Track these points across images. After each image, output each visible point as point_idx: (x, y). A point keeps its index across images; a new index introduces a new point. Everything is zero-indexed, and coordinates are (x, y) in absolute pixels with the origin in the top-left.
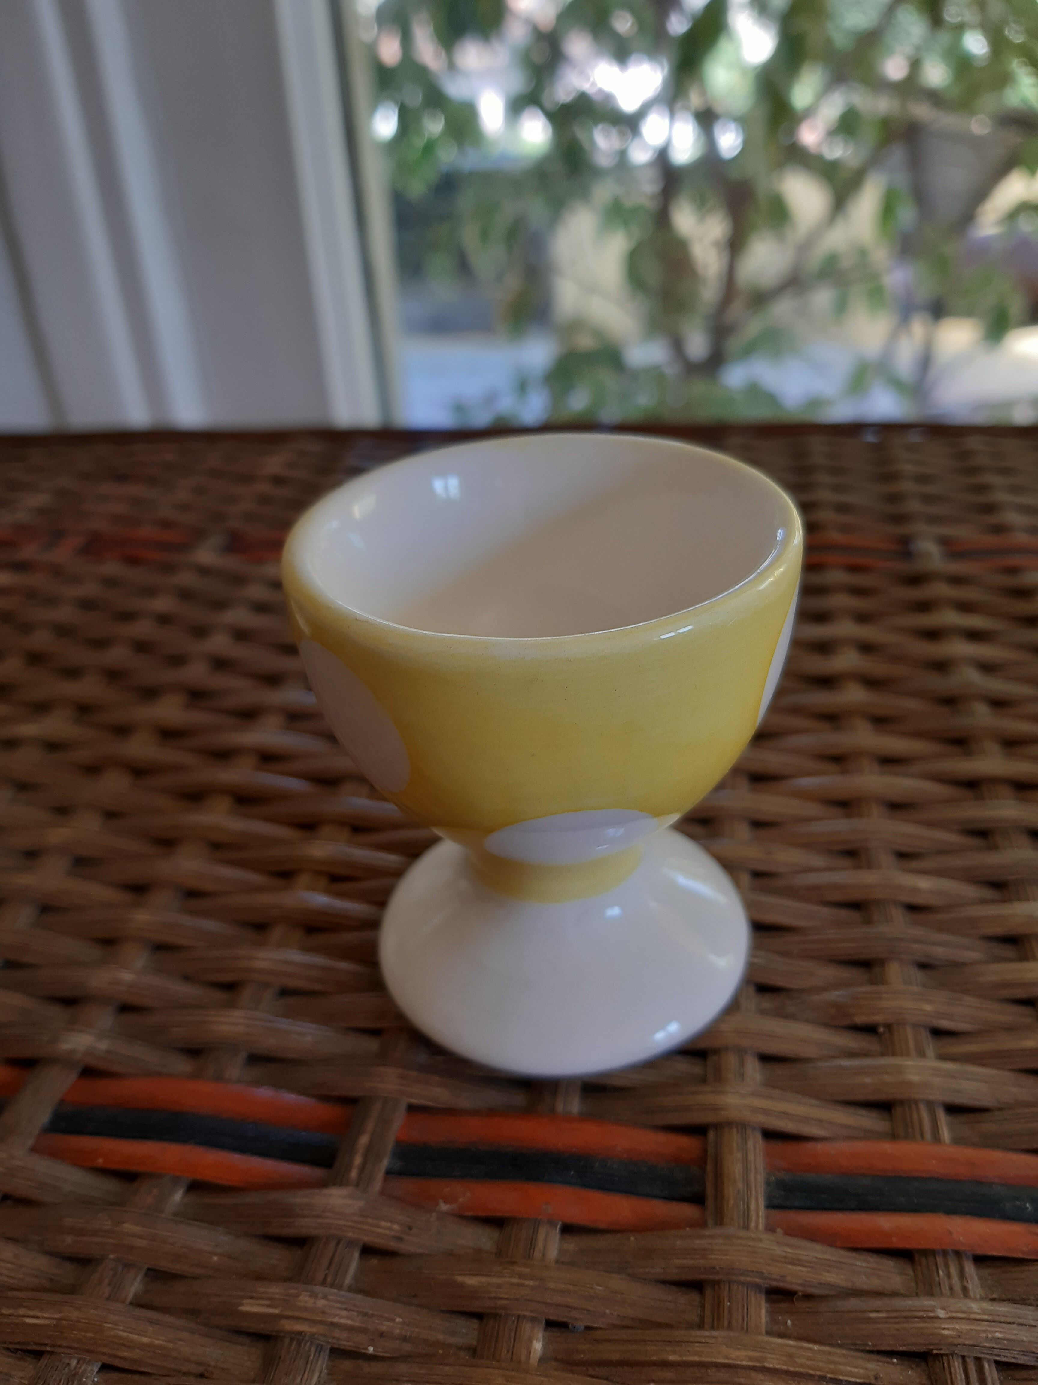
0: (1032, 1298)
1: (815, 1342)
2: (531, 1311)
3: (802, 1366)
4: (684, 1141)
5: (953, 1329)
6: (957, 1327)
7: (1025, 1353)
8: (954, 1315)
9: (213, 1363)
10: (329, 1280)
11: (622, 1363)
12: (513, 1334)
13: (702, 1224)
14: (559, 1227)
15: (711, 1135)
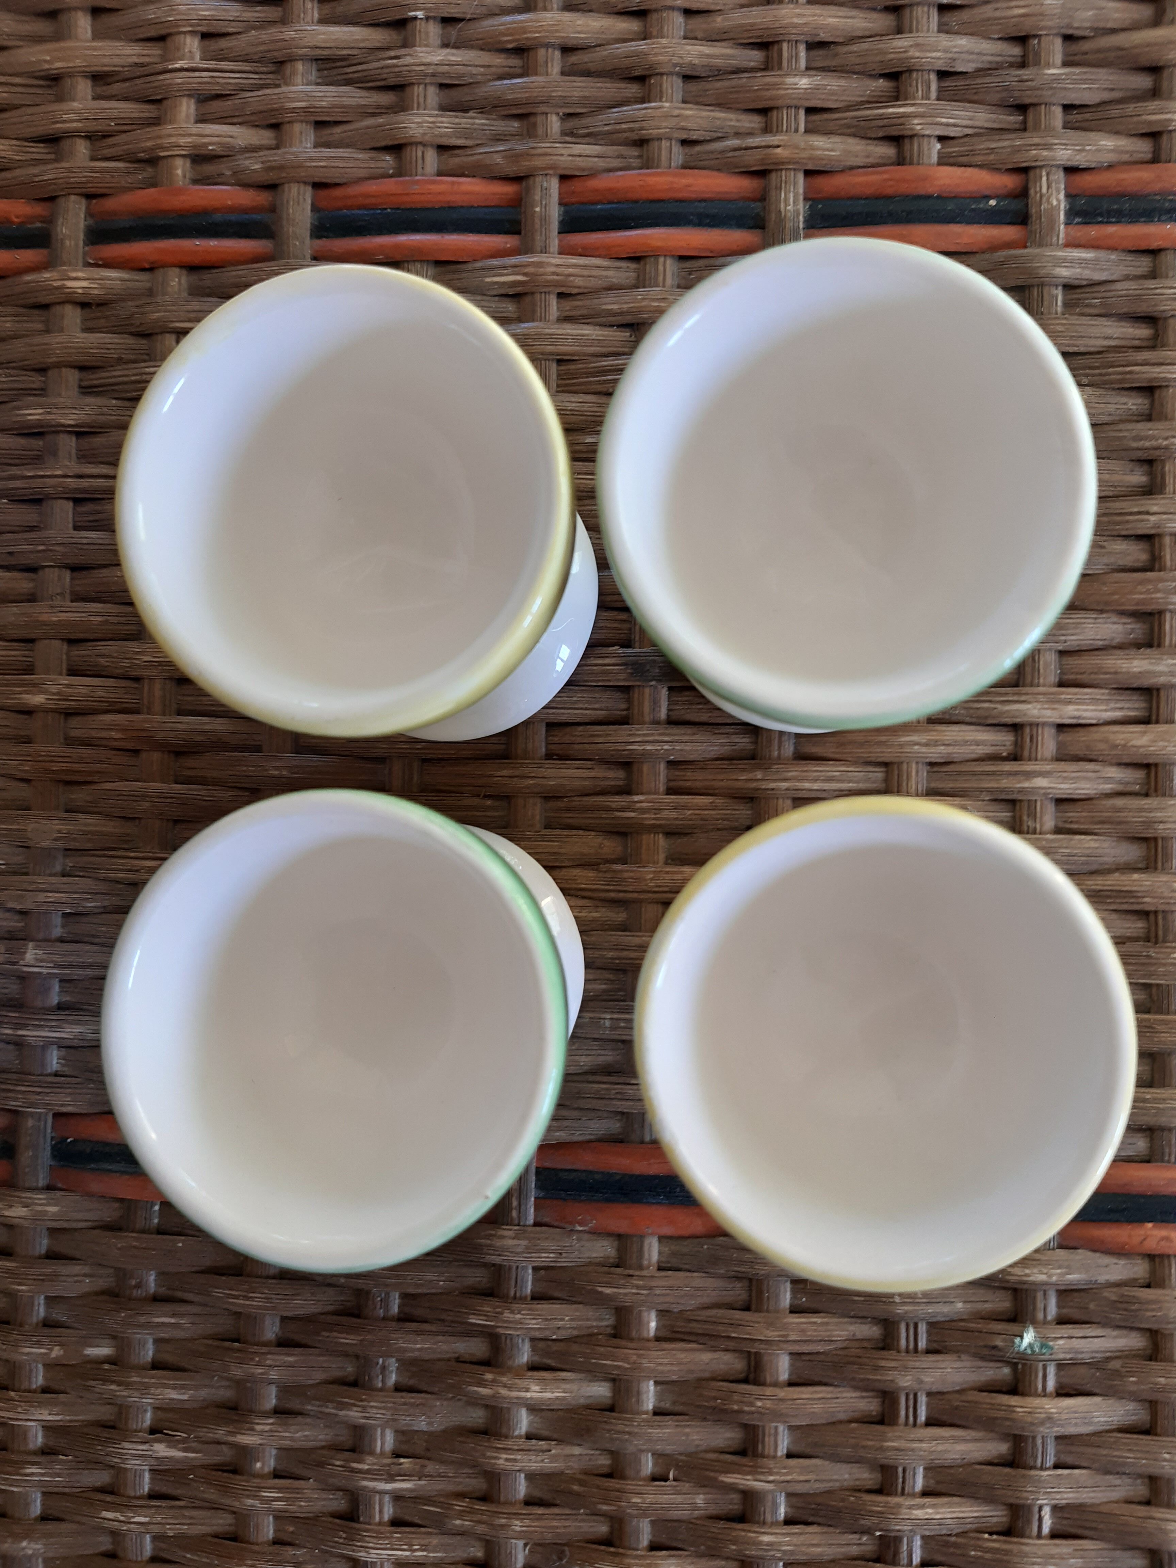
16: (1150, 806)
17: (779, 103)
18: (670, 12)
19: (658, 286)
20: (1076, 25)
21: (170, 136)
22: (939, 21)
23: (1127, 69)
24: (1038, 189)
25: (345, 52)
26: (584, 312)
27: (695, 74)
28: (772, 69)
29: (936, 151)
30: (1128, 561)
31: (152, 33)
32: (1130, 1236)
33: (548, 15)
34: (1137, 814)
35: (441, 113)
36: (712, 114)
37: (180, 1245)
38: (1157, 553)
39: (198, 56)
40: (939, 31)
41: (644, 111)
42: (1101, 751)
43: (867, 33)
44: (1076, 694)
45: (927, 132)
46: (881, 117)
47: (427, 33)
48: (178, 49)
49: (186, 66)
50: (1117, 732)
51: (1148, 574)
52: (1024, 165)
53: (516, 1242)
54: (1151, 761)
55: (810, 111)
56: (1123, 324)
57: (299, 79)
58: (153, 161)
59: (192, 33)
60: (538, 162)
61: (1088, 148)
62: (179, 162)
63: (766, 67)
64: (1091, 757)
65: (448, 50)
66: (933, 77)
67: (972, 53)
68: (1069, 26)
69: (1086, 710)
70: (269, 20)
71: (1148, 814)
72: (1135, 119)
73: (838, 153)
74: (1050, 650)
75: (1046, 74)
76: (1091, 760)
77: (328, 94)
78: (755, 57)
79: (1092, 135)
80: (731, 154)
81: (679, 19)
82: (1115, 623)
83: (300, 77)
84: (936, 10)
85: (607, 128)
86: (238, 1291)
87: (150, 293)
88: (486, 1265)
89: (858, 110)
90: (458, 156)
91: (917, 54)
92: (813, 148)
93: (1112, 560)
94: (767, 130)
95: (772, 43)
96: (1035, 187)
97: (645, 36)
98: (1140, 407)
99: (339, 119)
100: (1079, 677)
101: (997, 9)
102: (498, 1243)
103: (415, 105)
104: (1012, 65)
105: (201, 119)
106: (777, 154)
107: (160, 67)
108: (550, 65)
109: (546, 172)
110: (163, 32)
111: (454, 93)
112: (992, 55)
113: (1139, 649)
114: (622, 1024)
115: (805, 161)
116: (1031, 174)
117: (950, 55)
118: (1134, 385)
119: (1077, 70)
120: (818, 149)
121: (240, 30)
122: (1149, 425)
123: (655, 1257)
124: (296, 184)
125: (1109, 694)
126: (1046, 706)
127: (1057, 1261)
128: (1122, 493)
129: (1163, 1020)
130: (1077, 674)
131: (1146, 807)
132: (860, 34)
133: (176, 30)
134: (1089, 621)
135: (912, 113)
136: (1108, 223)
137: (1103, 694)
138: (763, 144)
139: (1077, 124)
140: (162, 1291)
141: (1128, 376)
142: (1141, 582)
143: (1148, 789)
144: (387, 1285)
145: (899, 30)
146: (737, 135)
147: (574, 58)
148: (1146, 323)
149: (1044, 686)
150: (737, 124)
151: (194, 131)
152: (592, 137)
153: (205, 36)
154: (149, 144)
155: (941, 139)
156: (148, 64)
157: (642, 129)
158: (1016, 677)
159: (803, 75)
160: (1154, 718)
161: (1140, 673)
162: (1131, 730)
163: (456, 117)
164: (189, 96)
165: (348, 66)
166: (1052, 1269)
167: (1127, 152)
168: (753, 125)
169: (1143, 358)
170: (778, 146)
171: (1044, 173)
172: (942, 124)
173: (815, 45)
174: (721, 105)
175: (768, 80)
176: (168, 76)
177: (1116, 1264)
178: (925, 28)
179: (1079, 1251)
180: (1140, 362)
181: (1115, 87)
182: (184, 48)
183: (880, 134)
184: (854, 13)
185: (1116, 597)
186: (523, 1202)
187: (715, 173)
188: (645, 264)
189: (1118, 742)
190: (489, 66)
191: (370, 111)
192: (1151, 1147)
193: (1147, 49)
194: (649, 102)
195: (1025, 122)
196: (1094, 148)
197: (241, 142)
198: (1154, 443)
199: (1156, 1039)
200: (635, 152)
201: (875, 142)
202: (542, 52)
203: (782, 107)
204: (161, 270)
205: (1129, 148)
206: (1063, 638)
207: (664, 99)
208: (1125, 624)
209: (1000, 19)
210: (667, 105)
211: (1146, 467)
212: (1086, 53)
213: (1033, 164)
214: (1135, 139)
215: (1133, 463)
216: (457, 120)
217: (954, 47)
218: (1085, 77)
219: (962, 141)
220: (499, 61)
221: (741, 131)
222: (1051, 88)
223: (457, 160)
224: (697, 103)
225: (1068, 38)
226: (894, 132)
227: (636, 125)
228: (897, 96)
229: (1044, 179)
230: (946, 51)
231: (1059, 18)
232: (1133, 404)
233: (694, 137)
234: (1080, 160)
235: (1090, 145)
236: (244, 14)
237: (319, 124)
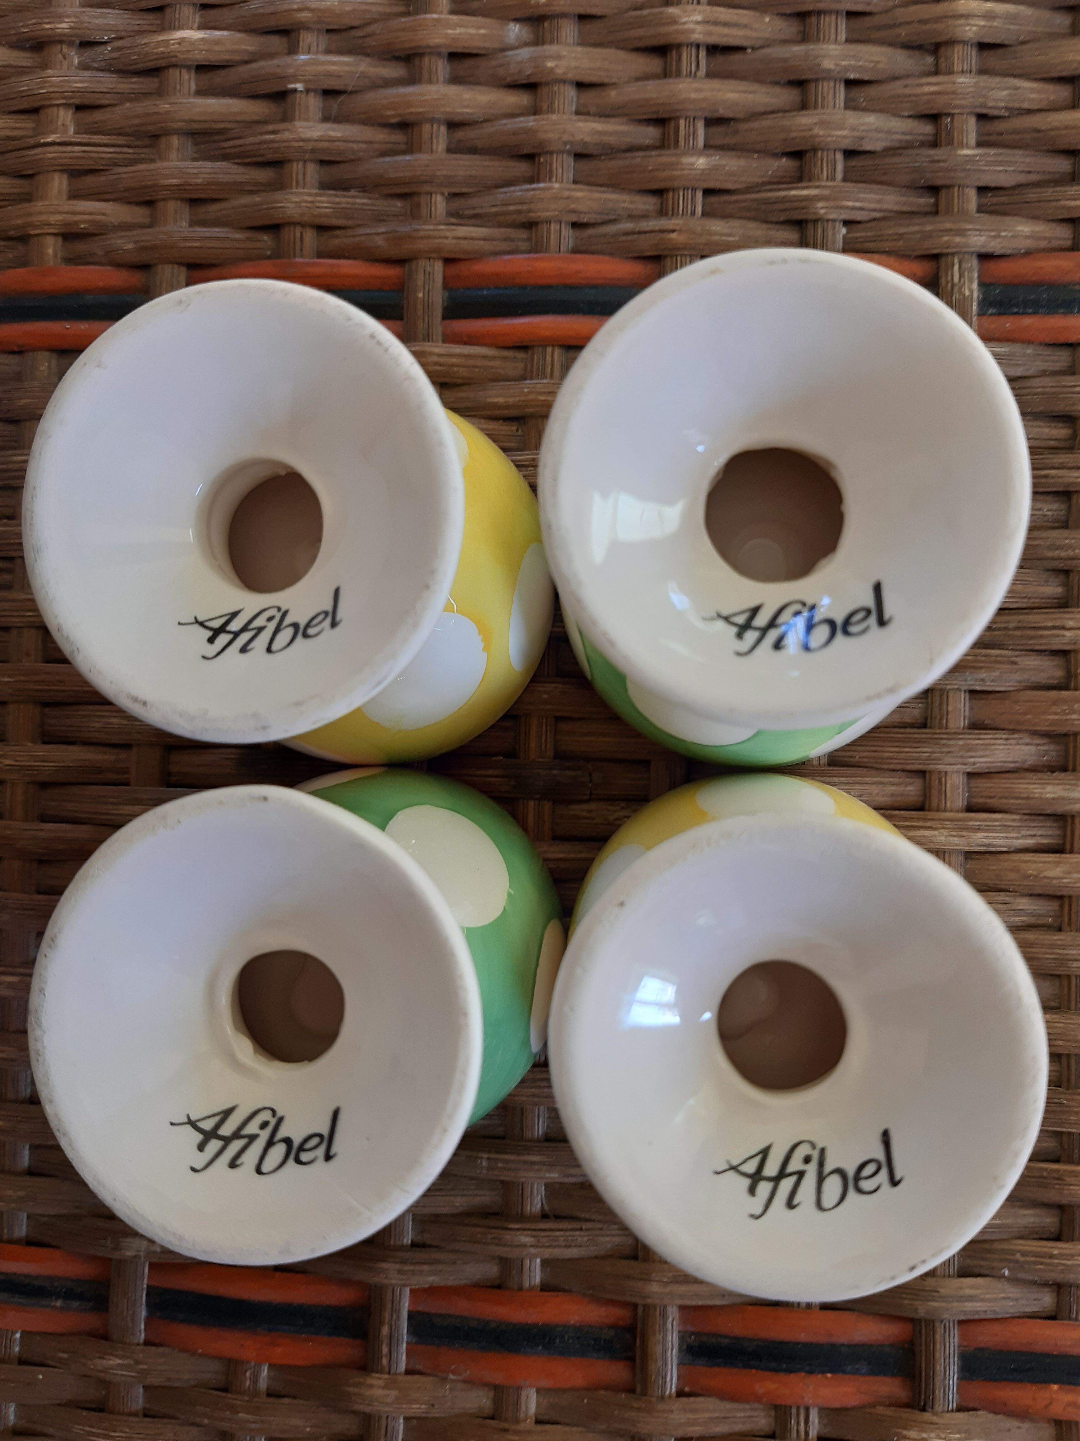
16: (1064, 943)
17: (676, 184)
18: (562, 86)
19: (545, 378)
20: (990, 104)
21: (40, 213)
22: (846, 97)
23: (1043, 151)
24: (949, 278)
25: (222, 126)
26: (469, 404)
27: (585, 151)
28: (669, 148)
29: (841, 236)
30: (1042, 678)
31: (25, 106)
32: (1034, 1399)
33: (433, 88)
34: (1048, 951)
35: (321, 192)
36: (604, 196)
37: (41, 1377)
38: (1073, 670)
39: (72, 130)
40: (847, 107)
41: (532, 193)
42: (1012, 880)
43: (769, 109)
44: (984, 820)
45: (832, 216)
46: (783, 200)
47: (307, 107)
48: (52, 122)
49: (58, 140)
50: (1029, 861)
51: (1063, 692)
52: (935, 251)
53: (385, 1392)
54: (1065, 894)
55: (708, 192)
56: (1039, 423)
57: (173, 155)
58: (24, 239)
59: (66, 105)
60: (421, 245)
61: (1003, 234)
62: (50, 241)
63: (663, 145)
64: (1003, 887)
65: (328, 125)
66: (839, 156)
67: (881, 131)
68: (983, 106)
69: (995, 838)
70: (144, 91)
71: (1061, 951)
72: (1054, 204)
73: (737, 238)
74: (958, 772)
75: (960, 155)
76: (1001, 890)
77: (203, 170)
78: (650, 134)
79: (1008, 219)
80: (623, 238)
81: (571, 93)
82: (1027, 744)
83: (175, 152)
84: (842, 85)
85: (494, 209)
86: (98, 1428)
87: (19, 377)
88: (355, 1413)
89: (758, 192)
90: (337, 237)
91: (821, 133)
92: (710, 233)
93: (1026, 676)
94: (662, 212)
95: (669, 119)
96: (947, 276)
97: (535, 111)
98: (1056, 513)
99: (215, 196)
100: (988, 801)
101: (906, 86)
102: (368, 1392)
103: (294, 184)
104: (923, 144)
105: (74, 195)
106: (670, 240)
107: (32, 141)
108: (435, 141)
109: (429, 255)
110: (36, 104)
111: (335, 170)
112: (903, 133)
113: (1053, 772)
114: (500, 1165)
115: (701, 247)
116: (943, 261)
117: (856, 134)
118: (1050, 490)
119: (992, 151)
120: (716, 233)
121: (115, 102)
122: (1065, 533)
123: (533, 1409)
124: (170, 266)
125: (1021, 820)
126: (954, 833)
127: (956, 1424)
128: (1037, 605)
129: (1073, 1172)
130: (987, 797)
131: (1059, 942)
132: (762, 109)
133: (49, 103)
134: (999, 742)
135: (816, 196)
136: (1023, 314)
137: (1014, 820)
138: (657, 228)
139: (992, 208)
140: (22, 1423)
141: (1043, 480)
142: (1055, 703)
143: (1061, 923)
144: (252, 1430)
145: (804, 106)
146: (631, 217)
147: (460, 134)
148: (1064, 422)
149: (951, 811)
150: (632, 206)
151: (66, 208)
152: (477, 218)
153: (79, 108)
154: (19, 222)
155: (847, 223)
156: (21, 138)
157: (530, 211)
158: (921, 799)
159: (700, 154)
160: (1068, 846)
161: (1053, 799)
162: (1044, 860)
163: (336, 196)
164: (62, 171)
165: (226, 140)
166: (950, 1433)
167: (1045, 238)
168: (647, 207)
169: (1060, 461)
170: (673, 231)
171: (956, 261)
172: (848, 208)
173: (713, 122)
174: (614, 184)
175: (663, 159)
176: (40, 150)
177: (1019, 1428)
178: (831, 104)
179: (980, 1413)
180: (1057, 465)
181: (1032, 170)
182: (57, 122)
183: (782, 219)
184: (755, 87)
185: (1029, 716)
186: (394, 1348)
187: (607, 258)
188: (533, 355)
189: (1030, 872)
190: (371, 142)
191: (246, 188)
192: (1058, 1302)
193: (1064, 132)
194: (538, 181)
195: (936, 204)
196: (1010, 234)
197: (113, 220)
198: (1070, 553)
199: (1065, 1192)
200: (523, 234)
201: (777, 227)
202: (426, 128)
203: (678, 189)
204: (31, 353)
205: (1047, 235)
206: (972, 760)
207: (554, 179)
208: (1038, 745)
209: (910, 96)
210: (557, 185)
211: (1062, 577)
212: (1002, 134)
213: (945, 251)
214: (1054, 225)
215: (1048, 573)
216: (337, 200)
217: (863, 124)
218: (1000, 159)
219: (869, 225)
220: (380, 136)
221: (635, 213)
222: (965, 170)
223: (337, 241)
224: (589, 184)
225: (982, 117)
226: (797, 216)
227: (525, 207)
228: (801, 177)
229: (956, 267)
230: (853, 129)
231: (973, 97)
232: (1048, 510)
233: (585, 220)
234: (995, 246)
235: (1005, 231)
236: (120, 86)
237: (194, 202)
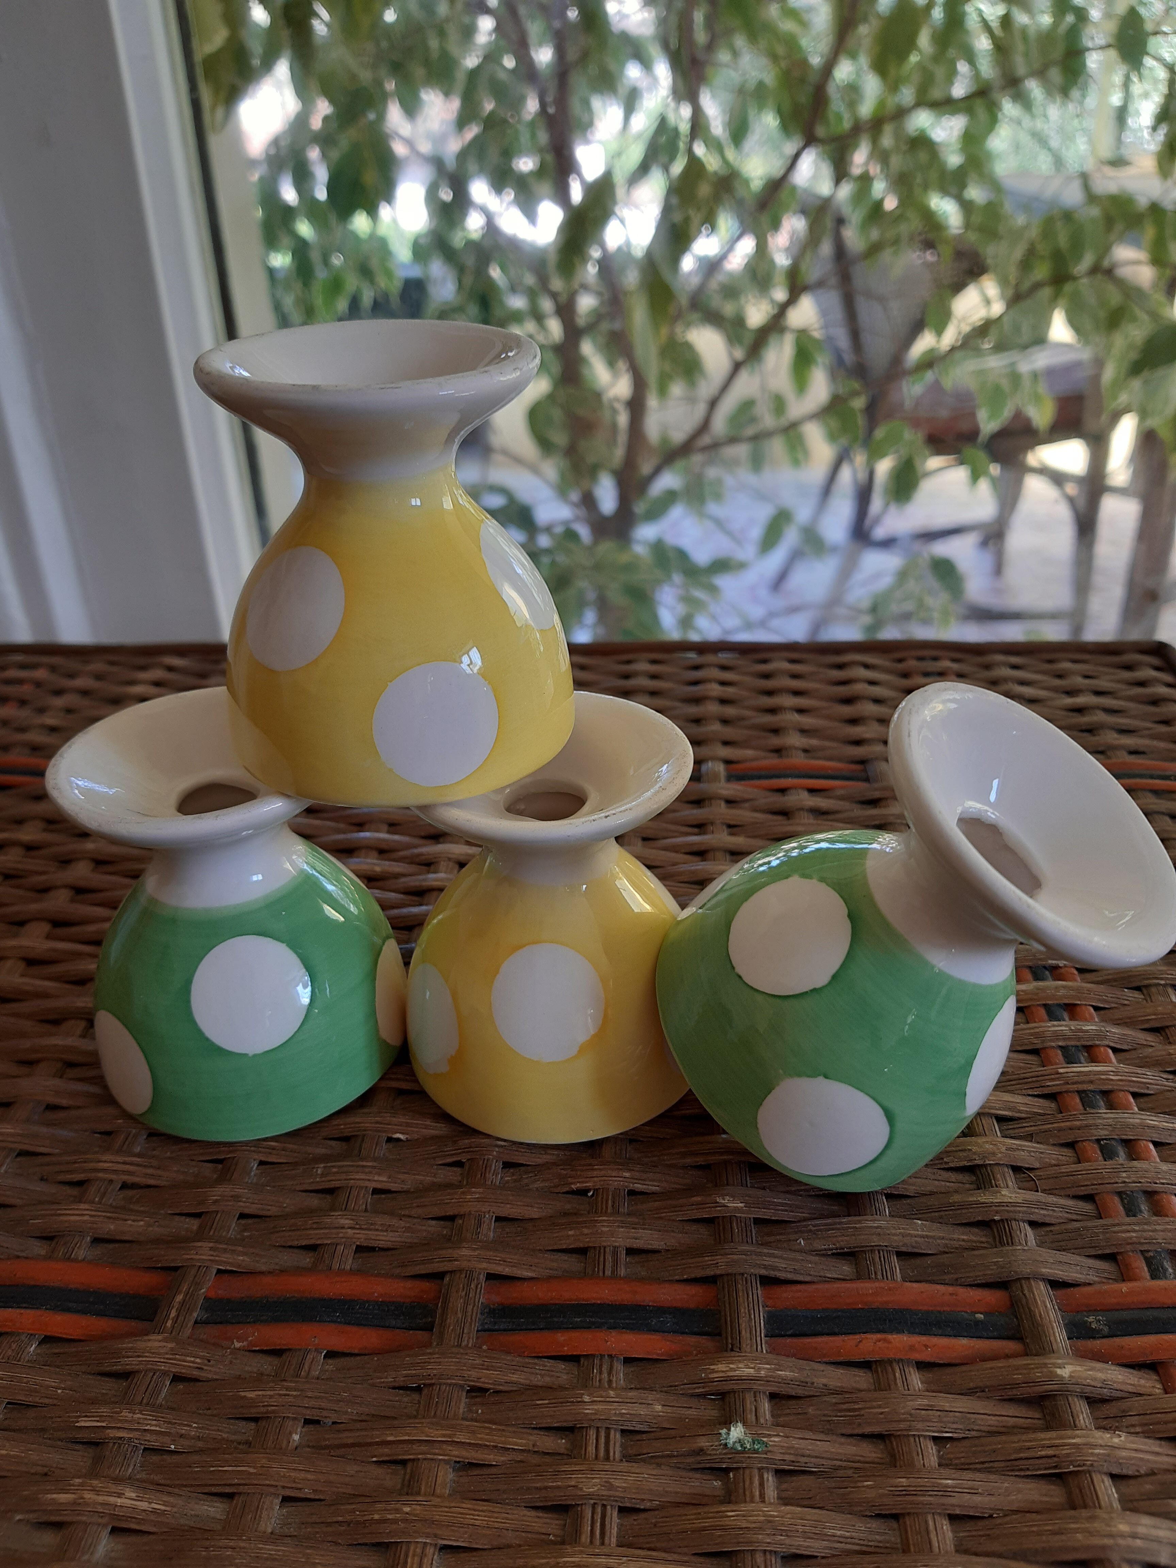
0: (657, 1386)
1: (495, 1424)
2: (293, 1414)
3: (481, 1439)
4: (425, 1285)
5: (592, 1409)
6: (596, 1407)
7: (641, 1423)
8: (595, 1399)
9: (54, 1465)
10: (145, 1401)
11: (353, 1445)
12: (278, 1430)
13: (429, 1345)
14: (323, 1354)
15: (447, 1279)
32: (844, 1341)
53: (162, 1344)
102: (141, 1345)
166: (760, 1364)
